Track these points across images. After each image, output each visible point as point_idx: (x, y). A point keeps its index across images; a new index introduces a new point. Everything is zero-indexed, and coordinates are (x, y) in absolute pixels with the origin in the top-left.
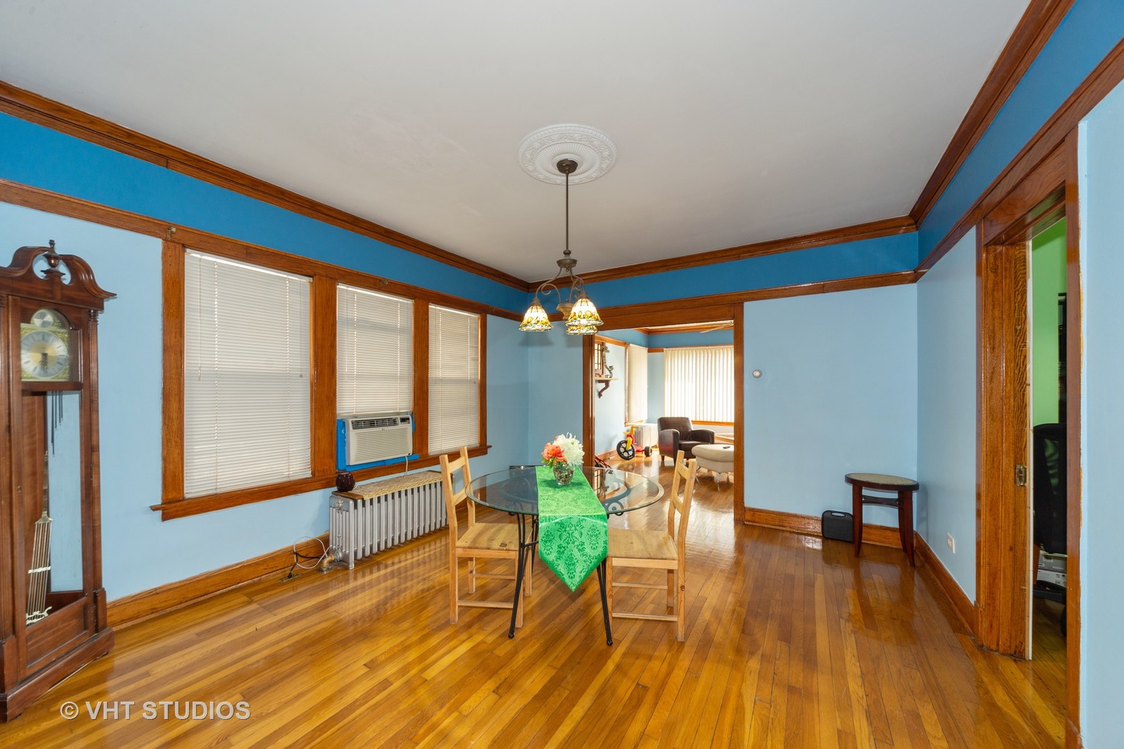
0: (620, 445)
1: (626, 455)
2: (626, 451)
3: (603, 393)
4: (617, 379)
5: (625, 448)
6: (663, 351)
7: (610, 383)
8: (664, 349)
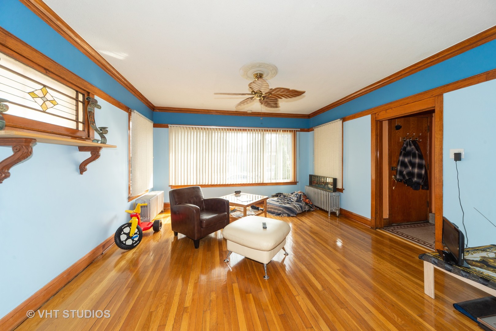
0: (120, 231)
1: (129, 242)
2: (129, 237)
3: (88, 166)
4: (115, 147)
5: (128, 234)
6: (168, 127)
7: (102, 152)
8: (169, 125)
